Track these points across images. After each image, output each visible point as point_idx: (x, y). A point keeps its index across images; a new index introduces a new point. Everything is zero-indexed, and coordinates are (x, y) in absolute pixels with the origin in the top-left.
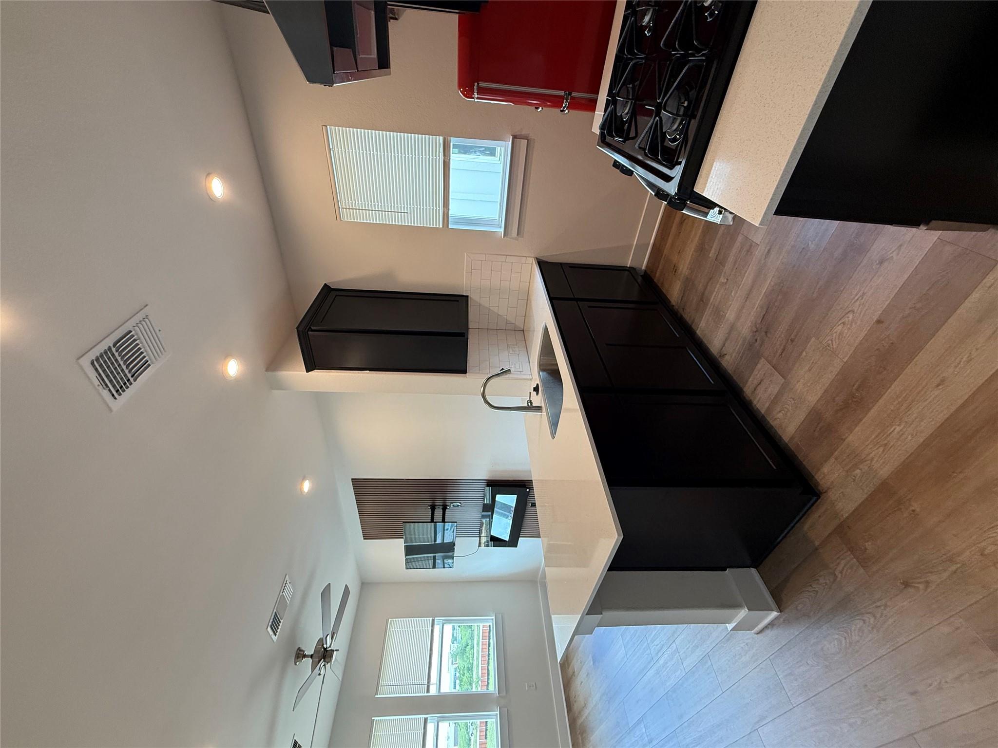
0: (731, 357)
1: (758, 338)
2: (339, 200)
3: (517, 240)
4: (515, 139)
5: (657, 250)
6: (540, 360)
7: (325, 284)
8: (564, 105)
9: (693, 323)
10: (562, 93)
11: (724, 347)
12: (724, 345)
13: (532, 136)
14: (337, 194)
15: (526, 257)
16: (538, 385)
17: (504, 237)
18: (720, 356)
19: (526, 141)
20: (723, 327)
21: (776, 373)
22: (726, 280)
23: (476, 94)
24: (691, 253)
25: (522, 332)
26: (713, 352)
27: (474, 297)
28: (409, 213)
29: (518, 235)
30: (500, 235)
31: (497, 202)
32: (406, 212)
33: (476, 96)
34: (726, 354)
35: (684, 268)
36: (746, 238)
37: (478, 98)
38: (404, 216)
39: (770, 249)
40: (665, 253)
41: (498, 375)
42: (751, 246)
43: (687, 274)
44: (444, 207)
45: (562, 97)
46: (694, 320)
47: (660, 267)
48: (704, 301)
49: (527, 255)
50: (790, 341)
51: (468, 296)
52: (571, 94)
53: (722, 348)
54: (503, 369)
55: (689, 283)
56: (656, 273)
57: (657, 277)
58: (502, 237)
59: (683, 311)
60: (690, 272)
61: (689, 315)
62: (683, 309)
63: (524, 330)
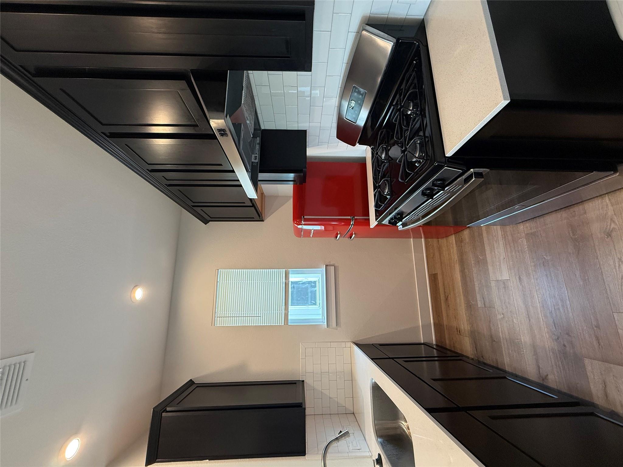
0: (554, 374)
1: (565, 343)
2: (216, 312)
3: (337, 329)
4: (327, 267)
5: (439, 326)
6: (375, 425)
7: (191, 379)
8: (351, 223)
9: (497, 363)
10: (349, 217)
11: (540, 370)
12: (539, 367)
13: (336, 265)
14: (216, 308)
15: (345, 342)
16: (379, 455)
17: (327, 328)
18: (543, 380)
19: (334, 267)
20: (526, 352)
21: (612, 365)
22: (502, 316)
23: (303, 222)
24: (464, 313)
25: (353, 414)
26: (533, 379)
27: (308, 381)
28: (261, 316)
29: (336, 326)
30: (324, 327)
31: (320, 314)
32: (259, 316)
33: (303, 223)
34: (547, 375)
35: (465, 326)
36: (497, 281)
37: (304, 224)
38: (258, 319)
39: (519, 277)
40: (445, 324)
41: (337, 439)
42: (504, 283)
43: (469, 328)
44: (285, 310)
45: (350, 220)
46: (497, 361)
47: (447, 336)
48: (495, 340)
49: (345, 341)
50: (595, 328)
51: (303, 381)
52: (354, 218)
53: (539, 372)
54: (341, 432)
55: (474, 335)
56: (445, 342)
57: (448, 344)
58: (326, 327)
59: (483, 358)
60: (471, 326)
61: (490, 359)
62: (482, 357)
63: (354, 413)
